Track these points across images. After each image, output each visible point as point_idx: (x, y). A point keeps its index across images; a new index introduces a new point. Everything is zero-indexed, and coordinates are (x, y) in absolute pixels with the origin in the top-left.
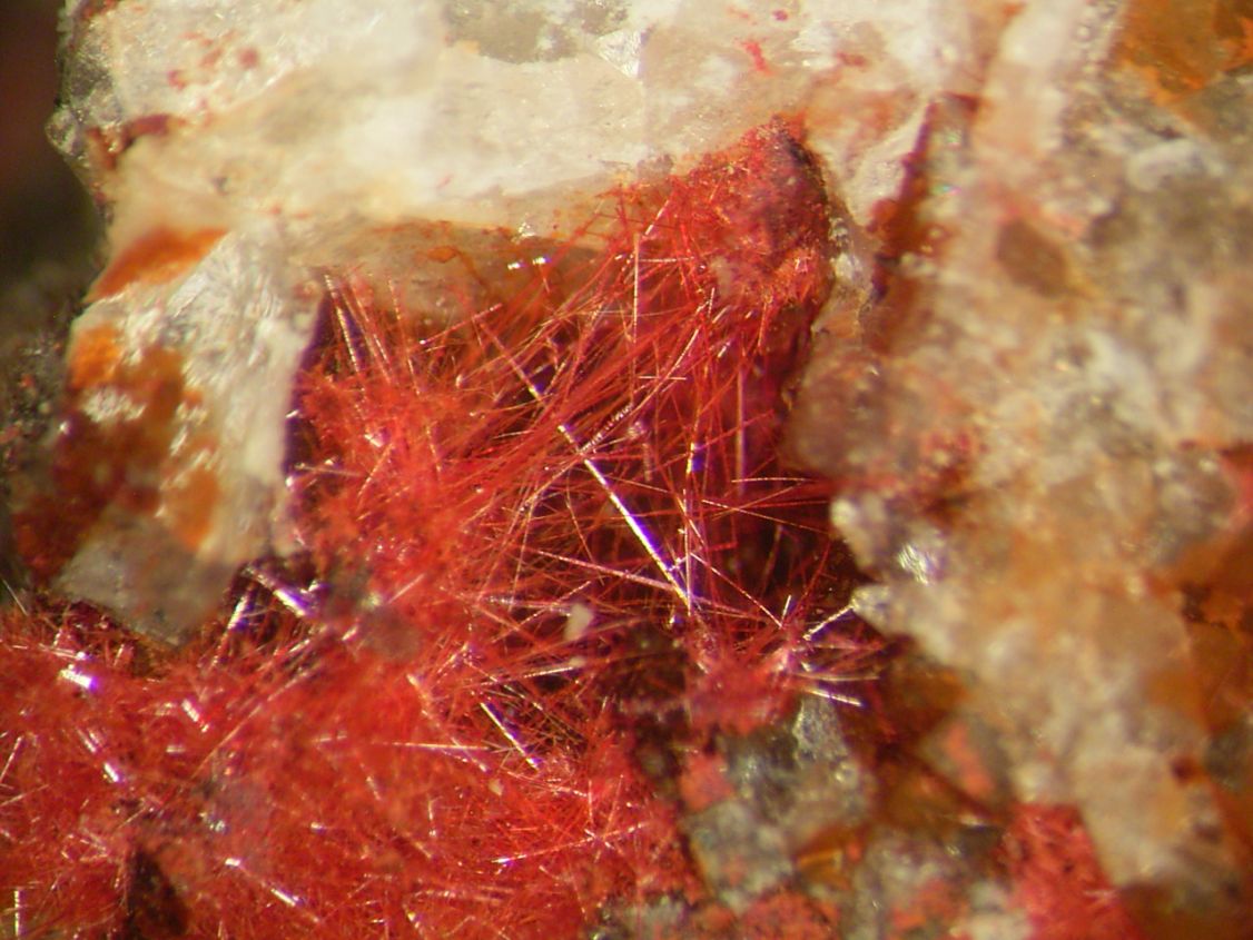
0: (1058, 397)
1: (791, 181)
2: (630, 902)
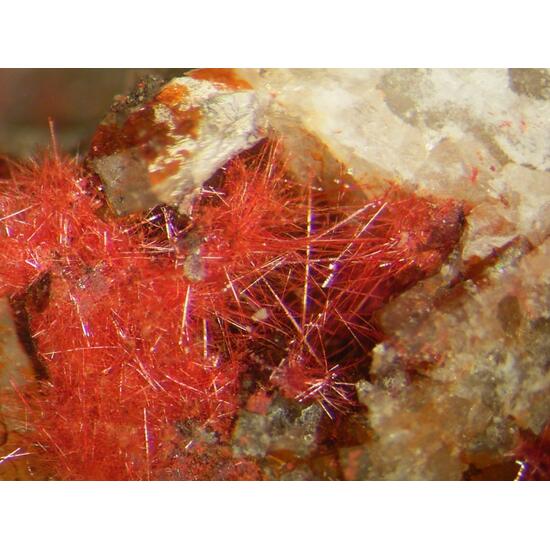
0: (482, 367)
1: (452, 225)
2: (201, 425)
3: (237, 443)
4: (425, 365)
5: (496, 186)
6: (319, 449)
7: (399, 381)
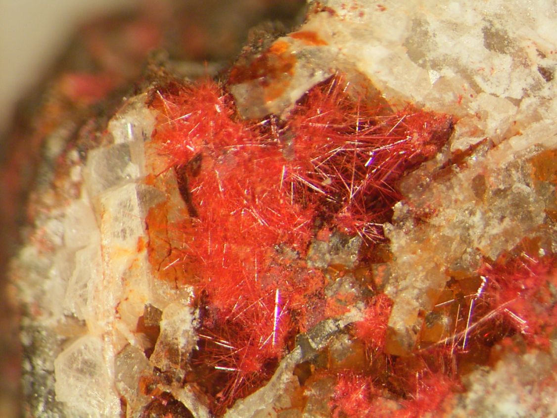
0: (461, 218)
1: (445, 130)
2: (288, 247)
3: (310, 259)
4: (427, 215)
5: (473, 107)
6: (360, 265)
7: (410, 224)
